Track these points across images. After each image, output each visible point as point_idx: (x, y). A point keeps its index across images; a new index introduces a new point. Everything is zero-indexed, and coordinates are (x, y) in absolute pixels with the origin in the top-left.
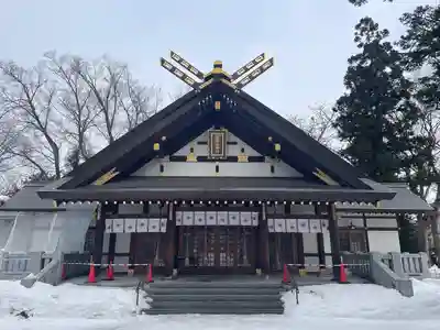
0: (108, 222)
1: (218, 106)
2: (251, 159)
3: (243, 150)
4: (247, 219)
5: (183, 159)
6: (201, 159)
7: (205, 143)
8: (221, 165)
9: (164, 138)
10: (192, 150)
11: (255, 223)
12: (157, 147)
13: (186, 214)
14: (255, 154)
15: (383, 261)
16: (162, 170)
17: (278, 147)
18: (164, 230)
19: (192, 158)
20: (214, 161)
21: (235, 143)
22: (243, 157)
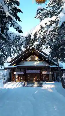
0: (14, 72)
1: (33, 52)
4: (38, 71)
5: (27, 61)
6: (30, 61)
7: (31, 58)
8: (34, 62)
10: (28, 59)
11: (40, 72)
12: (23, 59)
13: (28, 71)
14: (40, 60)
16: (23, 63)
17: (43, 59)
18: (24, 73)
20: (32, 61)
21: (36, 58)
22: (37, 61)
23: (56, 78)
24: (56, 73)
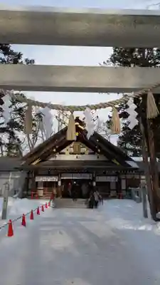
0: (36, 178)
2: (90, 154)
3: (87, 150)
5: (64, 153)
8: (78, 156)
9: (57, 147)
10: (67, 150)
11: (91, 178)
12: (54, 150)
14: (92, 152)
16: (56, 158)
17: (99, 150)
19: (67, 153)
20: (76, 154)
21: (84, 147)
23: (126, 190)
24: (126, 179)
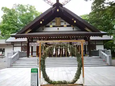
0: (30, 43)
1: (58, 10)
2: (67, 26)
3: (65, 24)
5: (49, 26)
6: (54, 26)
7: (55, 22)
8: (59, 28)
9: (43, 20)
10: (51, 24)
12: (41, 22)
15: (102, 51)
16: (43, 30)
17: (75, 22)
19: (51, 26)
20: (57, 27)
21: (63, 22)
22: (65, 26)
